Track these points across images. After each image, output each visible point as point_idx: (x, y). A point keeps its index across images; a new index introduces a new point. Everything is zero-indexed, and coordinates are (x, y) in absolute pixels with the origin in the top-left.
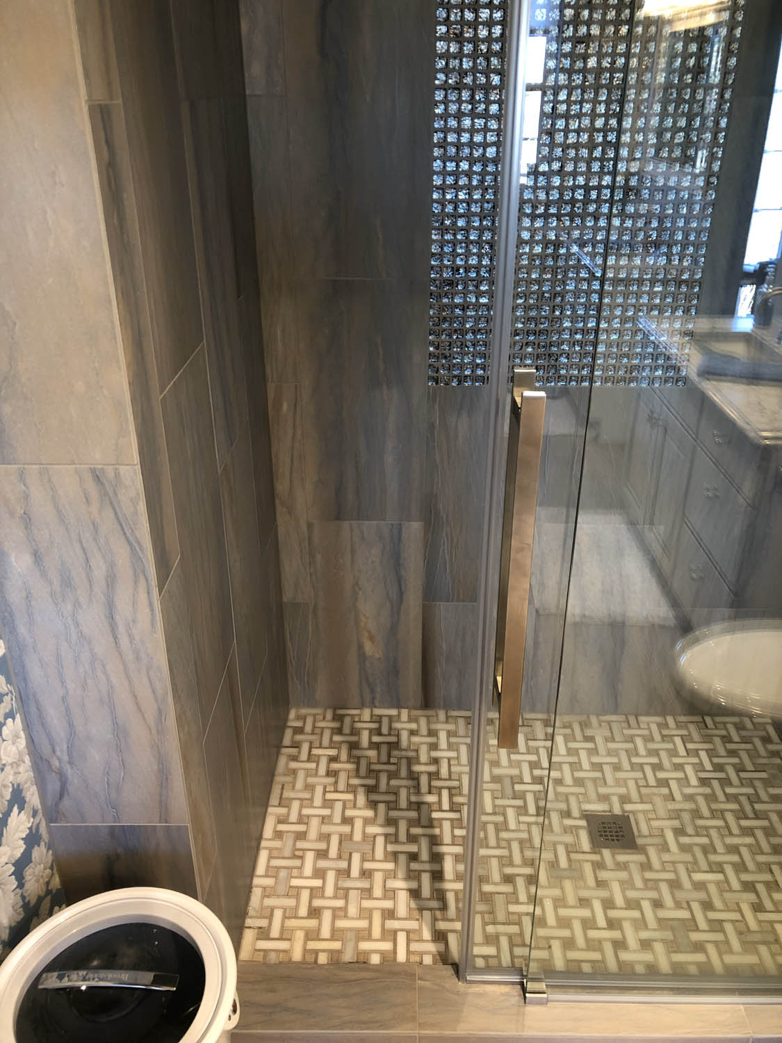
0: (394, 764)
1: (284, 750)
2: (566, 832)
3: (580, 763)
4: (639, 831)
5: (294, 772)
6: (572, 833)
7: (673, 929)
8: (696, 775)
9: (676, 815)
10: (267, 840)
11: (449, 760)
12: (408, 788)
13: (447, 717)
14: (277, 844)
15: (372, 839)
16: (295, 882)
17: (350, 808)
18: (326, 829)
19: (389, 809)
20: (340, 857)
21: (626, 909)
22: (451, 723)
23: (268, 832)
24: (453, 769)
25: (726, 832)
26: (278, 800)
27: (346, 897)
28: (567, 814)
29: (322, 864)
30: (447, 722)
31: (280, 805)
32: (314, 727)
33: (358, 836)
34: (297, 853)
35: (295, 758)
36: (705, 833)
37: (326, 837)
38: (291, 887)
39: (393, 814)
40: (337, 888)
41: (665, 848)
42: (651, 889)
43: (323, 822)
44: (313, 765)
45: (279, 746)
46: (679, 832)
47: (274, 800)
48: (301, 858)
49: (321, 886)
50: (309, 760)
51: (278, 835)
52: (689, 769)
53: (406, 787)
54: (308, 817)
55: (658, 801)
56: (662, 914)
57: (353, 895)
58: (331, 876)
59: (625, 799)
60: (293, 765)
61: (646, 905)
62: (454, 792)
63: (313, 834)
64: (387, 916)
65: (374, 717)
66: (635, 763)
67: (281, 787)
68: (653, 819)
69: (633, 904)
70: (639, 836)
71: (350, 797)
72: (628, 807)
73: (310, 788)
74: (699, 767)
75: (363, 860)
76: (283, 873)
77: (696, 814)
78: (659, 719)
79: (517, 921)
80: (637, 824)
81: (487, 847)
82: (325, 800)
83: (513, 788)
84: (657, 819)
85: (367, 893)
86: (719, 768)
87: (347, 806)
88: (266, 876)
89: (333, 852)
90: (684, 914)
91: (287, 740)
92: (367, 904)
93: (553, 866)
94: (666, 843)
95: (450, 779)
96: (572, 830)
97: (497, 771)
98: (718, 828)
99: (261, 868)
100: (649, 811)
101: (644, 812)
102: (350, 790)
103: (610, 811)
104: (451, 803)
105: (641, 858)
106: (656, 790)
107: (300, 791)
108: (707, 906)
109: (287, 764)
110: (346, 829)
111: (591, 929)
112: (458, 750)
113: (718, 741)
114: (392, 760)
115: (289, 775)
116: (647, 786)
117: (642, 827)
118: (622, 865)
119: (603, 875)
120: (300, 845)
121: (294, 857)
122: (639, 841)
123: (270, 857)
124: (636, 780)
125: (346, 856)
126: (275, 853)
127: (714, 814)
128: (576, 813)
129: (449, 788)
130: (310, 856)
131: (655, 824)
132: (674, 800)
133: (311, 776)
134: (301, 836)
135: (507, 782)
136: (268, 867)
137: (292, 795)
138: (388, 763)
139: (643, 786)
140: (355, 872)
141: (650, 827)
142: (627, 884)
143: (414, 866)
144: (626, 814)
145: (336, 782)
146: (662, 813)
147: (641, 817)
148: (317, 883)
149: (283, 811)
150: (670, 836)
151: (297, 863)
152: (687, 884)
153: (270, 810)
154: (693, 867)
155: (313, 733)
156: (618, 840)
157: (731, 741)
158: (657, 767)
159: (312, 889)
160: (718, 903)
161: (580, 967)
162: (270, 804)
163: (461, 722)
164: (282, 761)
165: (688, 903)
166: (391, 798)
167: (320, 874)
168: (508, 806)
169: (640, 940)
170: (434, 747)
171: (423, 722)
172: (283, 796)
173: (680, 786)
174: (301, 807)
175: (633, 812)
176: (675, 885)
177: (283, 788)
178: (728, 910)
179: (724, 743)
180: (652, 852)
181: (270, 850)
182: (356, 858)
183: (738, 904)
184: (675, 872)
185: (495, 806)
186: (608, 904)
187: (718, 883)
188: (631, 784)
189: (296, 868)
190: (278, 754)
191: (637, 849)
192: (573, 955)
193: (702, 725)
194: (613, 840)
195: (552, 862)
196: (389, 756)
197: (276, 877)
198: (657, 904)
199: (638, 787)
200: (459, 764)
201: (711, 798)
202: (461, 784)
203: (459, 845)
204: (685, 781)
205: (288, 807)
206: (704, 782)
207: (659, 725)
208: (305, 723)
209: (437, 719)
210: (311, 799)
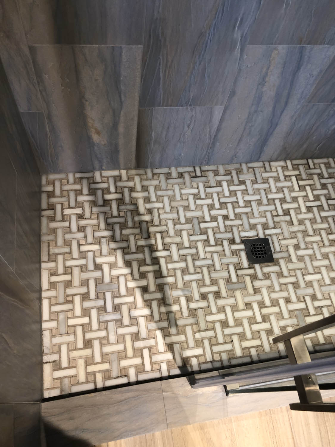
0: (123, 217)
1: (44, 213)
2: (233, 255)
3: (237, 202)
4: (274, 249)
5: (54, 231)
6: (237, 255)
7: (296, 317)
8: (305, 205)
9: (293, 235)
10: (45, 290)
11: (158, 209)
12: (135, 235)
13: (153, 174)
14: (53, 293)
15: (117, 279)
16: (71, 322)
17: (98, 257)
18: (85, 276)
19: (124, 254)
20: (97, 298)
21: (271, 306)
22: (156, 180)
23: (45, 285)
24: (162, 216)
25: (321, 244)
26: (48, 257)
27: (106, 328)
28: (232, 241)
29: (87, 304)
30: (153, 179)
31: (49, 261)
32: (62, 191)
33: (107, 279)
34: (69, 298)
35: (52, 219)
36: (311, 246)
37: (85, 283)
38: (69, 326)
39: (128, 257)
40: (100, 322)
41: (289, 260)
42: (284, 290)
43: (82, 271)
44: (67, 224)
45: (39, 210)
46: (297, 247)
47: (44, 257)
48: (72, 302)
49: (89, 322)
50: (63, 220)
51: (53, 285)
52: (300, 200)
53: (133, 234)
54: (71, 267)
55: (284, 225)
56: (291, 307)
57: (111, 325)
58: (94, 312)
59: (265, 227)
60: (53, 225)
61: (282, 302)
62: (164, 234)
63: (76, 282)
64: (134, 338)
66: (270, 199)
67: (47, 244)
68: (282, 239)
69: (275, 303)
70: (275, 252)
71: (96, 247)
72: (268, 232)
73: (67, 243)
74: (306, 199)
75: (113, 297)
76: (61, 316)
77: (305, 233)
78: (282, 163)
79: (213, 328)
80: (273, 243)
81: (189, 274)
82: (80, 252)
83: (200, 226)
84: (284, 239)
85: (119, 322)
86: (317, 198)
87: (96, 255)
88: (50, 320)
89: (92, 295)
90: (302, 306)
91: (44, 205)
92: (121, 331)
93: (228, 282)
94: (290, 256)
95: (160, 225)
96: (237, 253)
97: (189, 214)
98: (317, 242)
99: (45, 315)
100: (279, 234)
101: (277, 234)
102: (96, 241)
103: (257, 236)
104: (164, 244)
105: (275, 268)
106: (282, 218)
107: (62, 247)
108: (314, 298)
109: (48, 225)
110: (98, 274)
111: (254, 324)
112: (162, 202)
113: (316, 177)
114: (122, 214)
115: (51, 234)
116: (278, 215)
117: (276, 246)
118: (267, 276)
119: (257, 284)
120: (70, 291)
121: (67, 302)
122: (275, 256)
123: (51, 305)
124: (271, 211)
125: (101, 296)
126: (53, 301)
127: (317, 232)
128: (238, 240)
129: (161, 232)
130: (77, 299)
131: (283, 242)
132: (293, 224)
133: (67, 233)
134: (68, 284)
135: (196, 222)
136: (50, 313)
137: (57, 251)
138: (119, 216)
139: (275, 216)
140: (109, 308)
141: (280, 246)
142: (271, 289)
143: (147, 296)
144: (267, 237)
145: (85, 236)
146: (287, 235)
147: (275, 238)
148: (86, 320)
149: (52, 265)
150: (291, 250)
151: (69, 306)
152: (302, 284)
153: (44, 265)
154: (305, 272)
155: (62, 196)
156: (263, 257)
157: (323, 178)
158: (283, 201)
159: (83, 325)
160: (319, 296)
161: (250, 352)
162: (42, 261)
163: (162, 177)
164: (44, 221)
165: (303, 297)
166: (124, 245)
167: (86, 312)
168: (198, 241)
169: (280, 327)
170: (147, 200)
171: (137, 179)
172: (50, 253)
173: (297, 214)
174: (65, 260)
175: (270, 235)
176: (296, 285)
177: (49, 246)
178: (324, 299)
179: (319, 179)
180: (282, 262)
181: (49, 298)
182: (108, 296)
183: (329, 294)
184: (296, 276)
185: (190, 242)
186: (262, 305)
187: (318, 281)
188: (269, 215)
189: (70, 310)
190: (40, 217)
191: (274, 262)
192: (246, 344)
193: (307, 166)
194: (260, 257)
195: (228, 278)
196: (119, 210)
197: (57, 320)
198: (288, 301)
199: (273, 216)
200: (165, 213)
201: (313, 221)
202: (168, 228)
203: (172, 276)
204: (298, 210)
205: (55, 261)
206: (309, 209)
207: (283, 168)
208: (54, 186)
209: (147, 177)
210: (70, 253)
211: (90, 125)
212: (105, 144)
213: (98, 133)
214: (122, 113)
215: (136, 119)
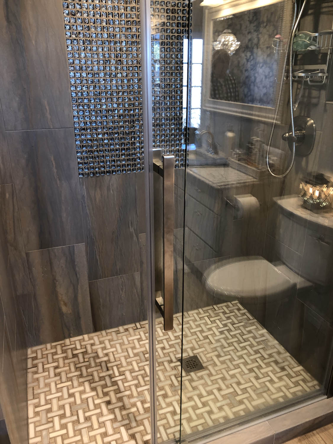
0: (87, 361)
1: (29, 370)
2: (173, 370)
3: (170, 338)
4: (203, 361)
5: (38, 379)
6: (175, 369)
7: (229, 398)
8: (218, 331)
9: (215, 349)
10: (31, 418)
11: (113, 352)
12: (97, 371)
13: (107, 334)
14: (37, 419)
15: (86, 400)
16: (52, 435)
17: (71, 389)
18: (61, 403)
19: (90, 383)
20: (72, 415)
21: (208, 396)
22: (109, 336)
23: (31, 414)
24: (116, 356)
25: (236, 351)
26: (32, 396)
27: (81, 434)
28: (171, 361)
29: (64, 421)
30: (107, 335)
31: (34, 398)
32: (42, 355)
33: (78, 401)
34: (49, 420)
35: (36, 373)
36: (228, 354)
37: (63, 407)
38: (50, 438)
39: (93, 385)
40: (75, 431)
41: (215, 365)
42: (215, 384)
43: (59, 400)
44: (47, 373)
45: (27, 369)
46: (219, 356)
47: (30, 396)
48: (52, 421)
49: (66, 432)
50: (44, 371)
51: (37, 414)
52: (214, 329)
53: (96, 371)
54: (51, 400)
55: (206, 346)
56: (223, 393)
57: (84, 432)
58: (70, 426)
59: (193, 349)
60: (36, 376)
61: (215, 391)
62: (119, 366)
63: (55, 408)
64: (103, 436)
65: (72, 343)
66: (193, 332)
67: (32, 389)
68: (207, 354)
69: (210, 393)
70: (203, 363)
71: (69, 383)
72: (195, 352)
73: (48, 385)
74: (218, 327)
75: (84, 412)
76: (44, 433)
77: (223, 347)
78: (196, 311)
79: (164, 417)
80: (201, 358)
81: (141, 386)
82: (57, 389)
83: (145, 356)
84: (208, 353)
85: (91, 428)
86: (225, 325)
87: (69, 388)
88: (36, 437)
89: (68, 413)
90: (231, 390)
91: (30, 365)
92: (92, 434)
93: (172, 386)
94: (215, 362)
95: (116, 361)
96: (175, 368)
97: (135, 351)
98: (233, 350)
99: (32, 434)
100: (204, 351)
101: (202, 352)
102: (68, 380)
103: (189, 356)
104: (119, 372)
105: (207, 372)
106: (204, 341)
107: (43, 388)
108: (239, 383)
109: (33, 376)
110: (72, 400)
111: (196, 409)
112: (115, 347)
113: (221, 314)
114: (86, 360)
115: (35, 382)
116: (200, 340)
117: (203, 359)
118: (201, 378)
119: (194, 384)
120: (50, 415)
121: (48, 422)
122: (204, 365)
123: (35, 427)
124: (195, 339)
125: (75, 413)
126: (37, 424)
127: (230, 345)
128: (174, 360)
129: (117, 366)
130: (56, 420)
131: (208, 356)
132: (212, 343)
133: (47, 379)
134: (49, 410)
135: (141, 354)
136: (35, 432)
137: (39, 391)
138: (84, 362)
139: (199, 341)
140: (82, 420)
141: (206, 358)
142: (205, 385)
143: (110, 407)
144: (195, 355)
145: (61, 378)
146: (210, 350)
147: (202, 355)
148: (64, 431)
149: (36, 401)
150: (215, 359)
151: (50, 425)
152: (228, 377)
153: (29, 402)
154: (228, 369)
155: (42, 358)
156: (195, 367)
157: (226, 313)
158: (202, 331)
159: (62, 436)
160: (242, 381)
161: (198, 429)
162: (28, 399)
163: (114, 334)
164: (30, 375)
165: (231, 385)
166: (90, 378)
167: (64, 426)
168: (145, 365)
169: (218, 408)
170: (104, 348)
171: (96, 338)
172: (35, 393)
173: (213, 337)
174: (46, 396)
175: (198, 353)
176: (224, 379)
177: (33, 389)
178: (247, 383)
179: (224, 315)
180: (210, 367)
181: (34, 423)
182: (81, 412)
183: (249, 379)
184: (222, 373)
185: (139, 367)
186: (200, 396)
187: (239, 373)
188: (194, 341)
189: (51, 427)
190: (27, 373)
191: (204, 368)
192: (193, 424)
193: (213, 310)
194: (193, 368)
195: (171, 384)
196: (84, 358)
197: (41, 436)
198: (220, 389)
199: (197, 342)
200: (118, 353)
201: (226, 339)
202: (121, 362)
203: (128, 390)
204: (214, 335)
205: (39, 398)
206: (222, 333)
207: (197, 314)
208: (37, 354)
209: (102, 335)
210: (50, 390)
211: (60, 298)
212: (70, 313)
213: (65, 304)
214: (79, 287)
215: (88, 289)
